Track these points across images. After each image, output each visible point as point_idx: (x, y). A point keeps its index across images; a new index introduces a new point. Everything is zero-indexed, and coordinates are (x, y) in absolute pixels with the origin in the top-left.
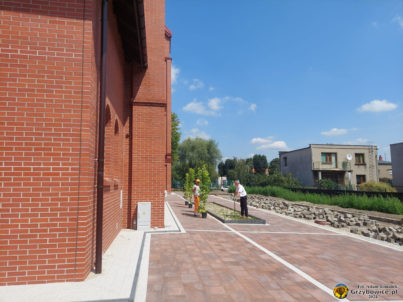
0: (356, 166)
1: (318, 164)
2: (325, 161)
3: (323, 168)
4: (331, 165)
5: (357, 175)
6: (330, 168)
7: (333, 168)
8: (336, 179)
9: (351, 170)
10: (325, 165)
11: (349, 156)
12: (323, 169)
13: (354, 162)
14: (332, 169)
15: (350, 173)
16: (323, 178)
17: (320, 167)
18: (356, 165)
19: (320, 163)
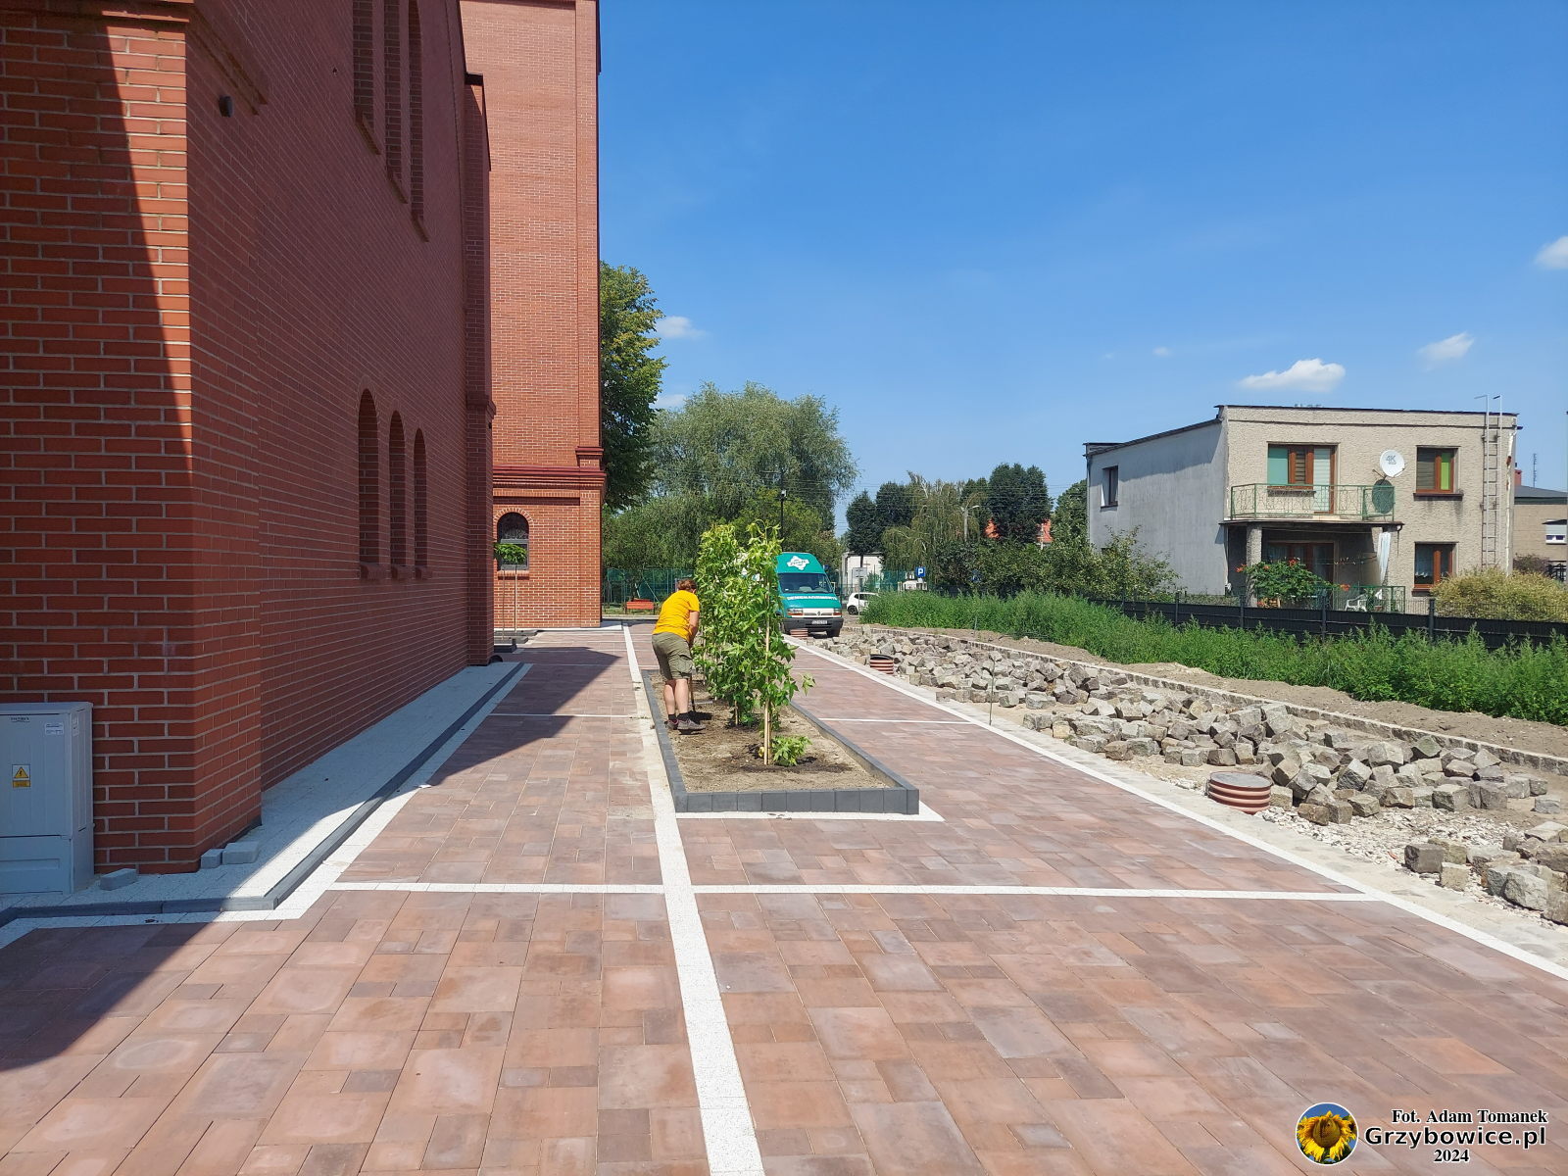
0: (1420, 504)
1: (1250, 493)
2: (1282, 480)
3: (1273, 511)
4: (1307, 498)
5: (1418, 545)
6: (1303, 512)
7: (1316, 513)
8: (1327, 561)
9: (1396, 520)
10: (1282, 498)
11: (1391, 459)
12: (1270, 515)
13: (1411, 486)
14: (1310, 516)
15: (1387, 535)
16: (1268, 557)
17: (1258, 507)
18: (1418, 497)
19: (1262, 493)
